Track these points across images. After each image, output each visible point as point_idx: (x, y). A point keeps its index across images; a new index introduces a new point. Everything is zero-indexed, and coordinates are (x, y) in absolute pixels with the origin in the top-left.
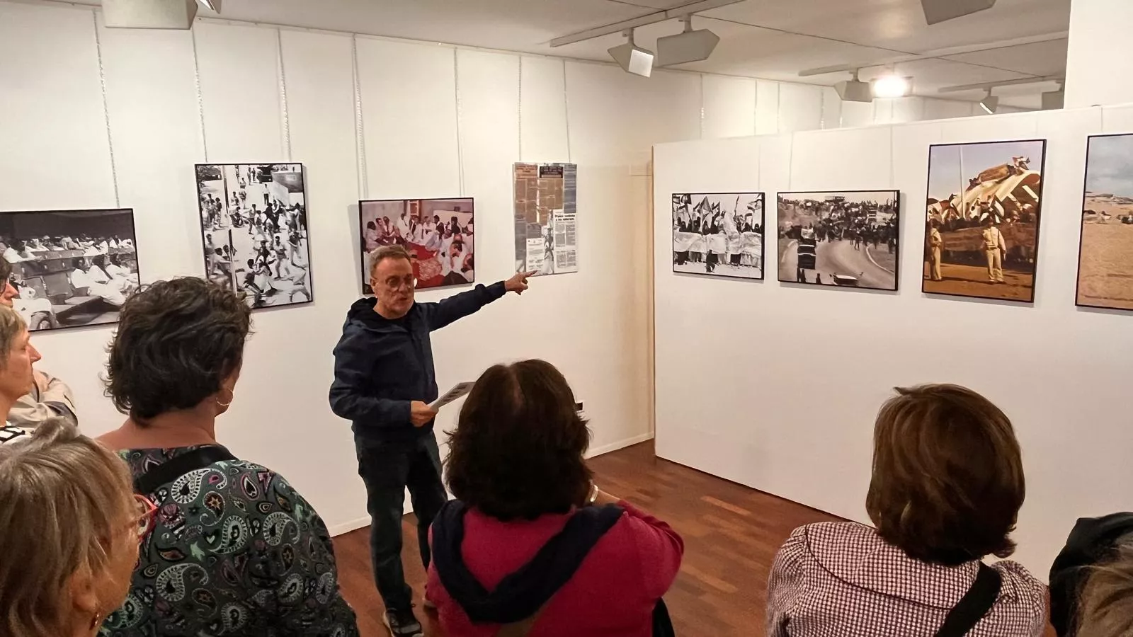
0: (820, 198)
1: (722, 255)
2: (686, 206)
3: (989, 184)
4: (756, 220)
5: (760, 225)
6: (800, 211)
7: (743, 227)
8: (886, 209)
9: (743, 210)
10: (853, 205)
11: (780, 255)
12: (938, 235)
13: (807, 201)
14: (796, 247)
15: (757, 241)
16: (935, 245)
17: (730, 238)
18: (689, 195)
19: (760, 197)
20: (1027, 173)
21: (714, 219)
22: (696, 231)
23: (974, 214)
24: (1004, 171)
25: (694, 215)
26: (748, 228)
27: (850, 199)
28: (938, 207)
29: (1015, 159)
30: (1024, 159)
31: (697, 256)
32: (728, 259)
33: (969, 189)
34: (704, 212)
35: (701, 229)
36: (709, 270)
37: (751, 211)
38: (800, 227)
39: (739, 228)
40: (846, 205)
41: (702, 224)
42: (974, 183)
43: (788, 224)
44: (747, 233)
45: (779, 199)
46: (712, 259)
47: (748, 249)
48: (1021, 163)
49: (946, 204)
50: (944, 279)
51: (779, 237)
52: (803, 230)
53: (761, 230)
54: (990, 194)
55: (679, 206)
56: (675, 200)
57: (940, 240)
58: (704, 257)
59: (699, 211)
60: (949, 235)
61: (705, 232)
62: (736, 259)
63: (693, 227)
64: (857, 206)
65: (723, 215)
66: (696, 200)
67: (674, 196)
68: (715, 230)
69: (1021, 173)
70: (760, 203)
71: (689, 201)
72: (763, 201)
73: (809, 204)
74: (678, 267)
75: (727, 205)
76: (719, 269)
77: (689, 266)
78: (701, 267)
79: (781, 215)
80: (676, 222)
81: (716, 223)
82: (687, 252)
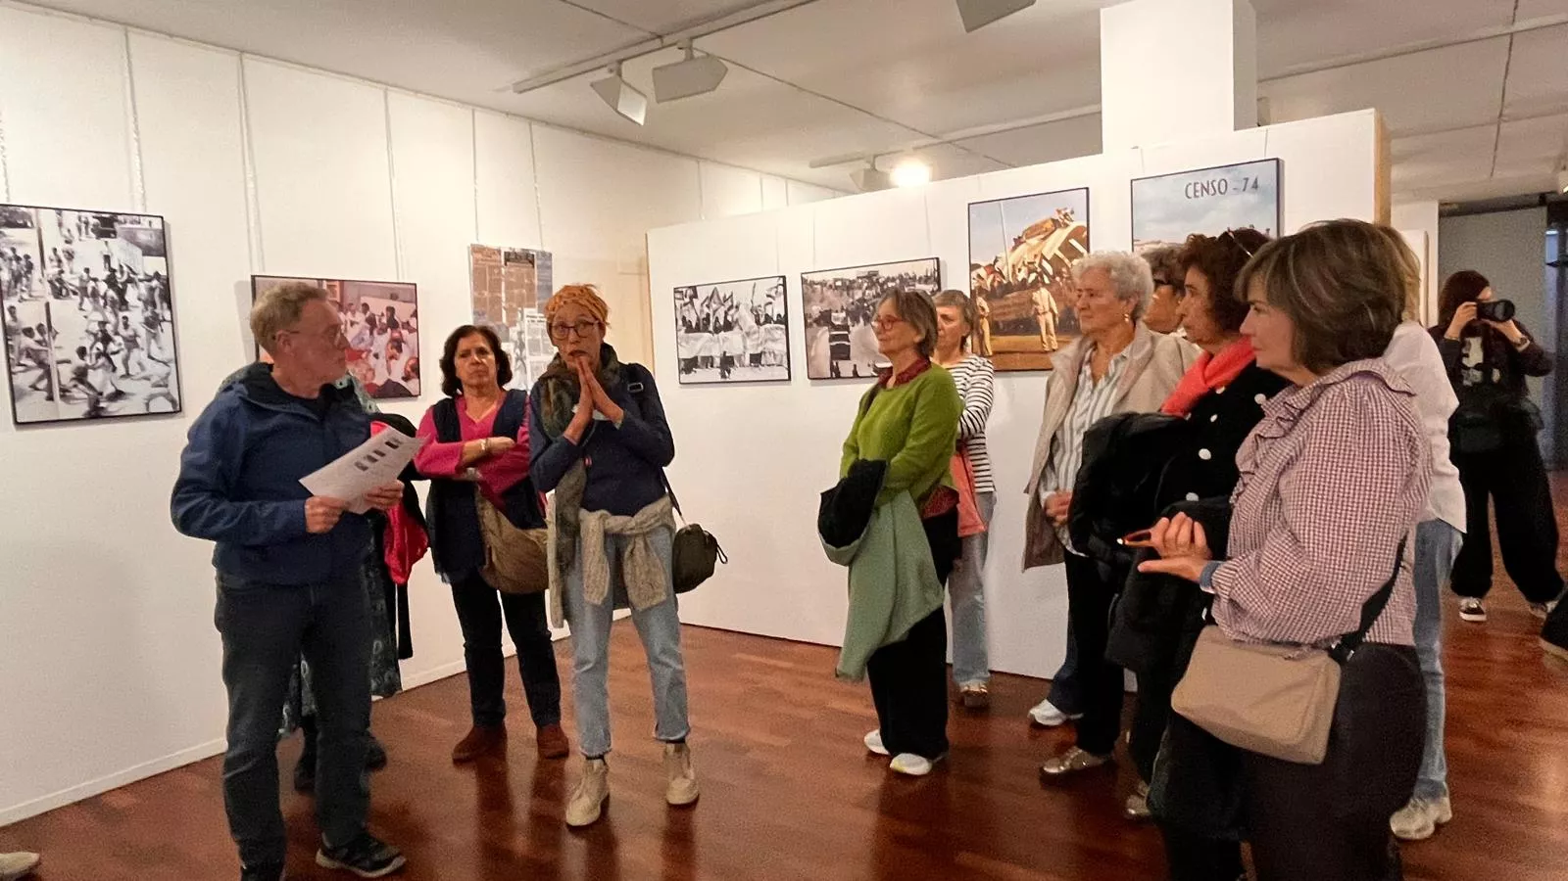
0: (851, 275)
1: (740, 357)
2: (691, 302)
3: (1034, 241)
4: (777, 309)
5: (783, 314)
6: (829, 293)
7: (762, 320)
8: (926, 280)
9: (760, 299)
10: (888, 280)
11: (808, 347)
12: (985, 304)
13: (836, 280)
14: (827, 336)
15: (780, 334)
16: (982, 317)
17: (748, 334)
18: (694, 288)
19: (781, 282)
20: (1073, 226)
21: (726, 313)
22: (706, 330)
23: (1021, 276)
24: (1049, 225)
25: (702, 311)
26: (768, 319)
27: (885, 273)
28: (982, 272)
29: (1059, 212)
30: (1068, 211)
31: (708, 361)
32: (747, 361)
33: (1014, 248)
34: (714, 306)
35: (711, 328)
36: (723, 376)
37: (770, 300)
38: (829, 312)
39: (758, 322)
40: (881, 281)
41: (712, 320)
42: (1018, 241)
43: (816, 310)
44: (768, 326)
45: (804, 281)
46: (727, 362)
47: (770, 345)
48: (1066, 215)
49: (991, 269)
50: (996, 353)
51: (807, 325)
52: (834, 314)
53: (784, 320)
54: (1036, 252)
55: (682, 302)
56: (678, 296)
57: (987, 310)
58: (717, 361)
59: (708, 306)
60: (996, 303)
61: (717, 330)
62: (756, 359)
63: (702, 326)
64: (893, 280)
65: (737, 307)
66: (703, 293)
67: (676, 291)
68: (728, 326)
69: (1067, 225)
70: (781, 289)
71: (695, 296)
72: (784, 285)
73: (839, 283)
74: (685, 378)
75: (742, 295)
76: (736, 374)
77: (699, 374)
78: (714, 374)
79: (806, 300)
80: (680, 322)
81: (729, 318)
82: (695, 359)
